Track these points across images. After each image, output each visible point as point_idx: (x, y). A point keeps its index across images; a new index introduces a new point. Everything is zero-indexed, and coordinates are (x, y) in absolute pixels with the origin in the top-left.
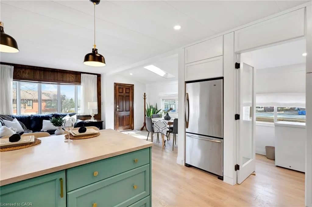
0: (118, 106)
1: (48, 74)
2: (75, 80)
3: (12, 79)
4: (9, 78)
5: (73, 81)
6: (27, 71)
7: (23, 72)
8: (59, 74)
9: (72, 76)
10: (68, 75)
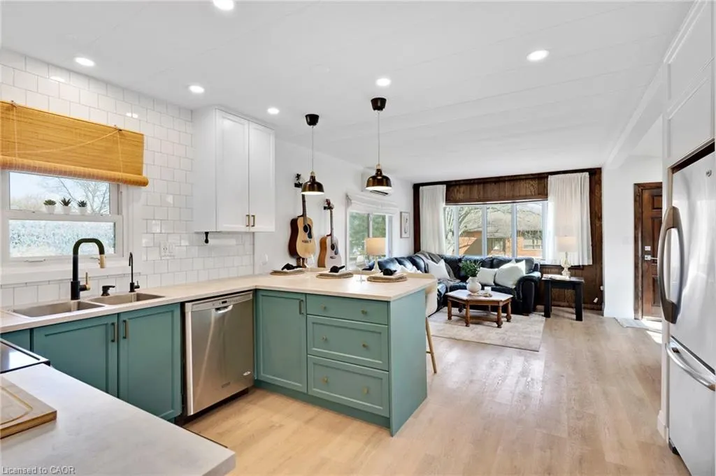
0: (648, 248)
1: (490, 187)
2: (536, 192)
3: (444, 203)
4: (441, 202)
5: (533, 193)
6: (462, 189)
7: (457, 191)
8: (507, 185)
9: (531, 182)
10: (523, 183)
